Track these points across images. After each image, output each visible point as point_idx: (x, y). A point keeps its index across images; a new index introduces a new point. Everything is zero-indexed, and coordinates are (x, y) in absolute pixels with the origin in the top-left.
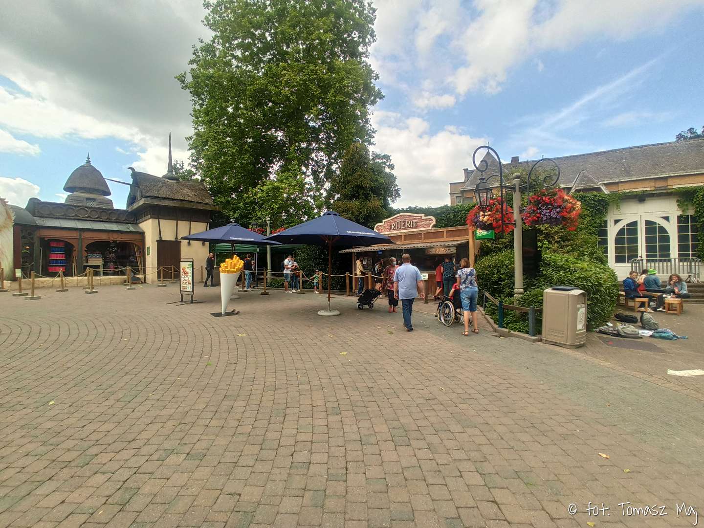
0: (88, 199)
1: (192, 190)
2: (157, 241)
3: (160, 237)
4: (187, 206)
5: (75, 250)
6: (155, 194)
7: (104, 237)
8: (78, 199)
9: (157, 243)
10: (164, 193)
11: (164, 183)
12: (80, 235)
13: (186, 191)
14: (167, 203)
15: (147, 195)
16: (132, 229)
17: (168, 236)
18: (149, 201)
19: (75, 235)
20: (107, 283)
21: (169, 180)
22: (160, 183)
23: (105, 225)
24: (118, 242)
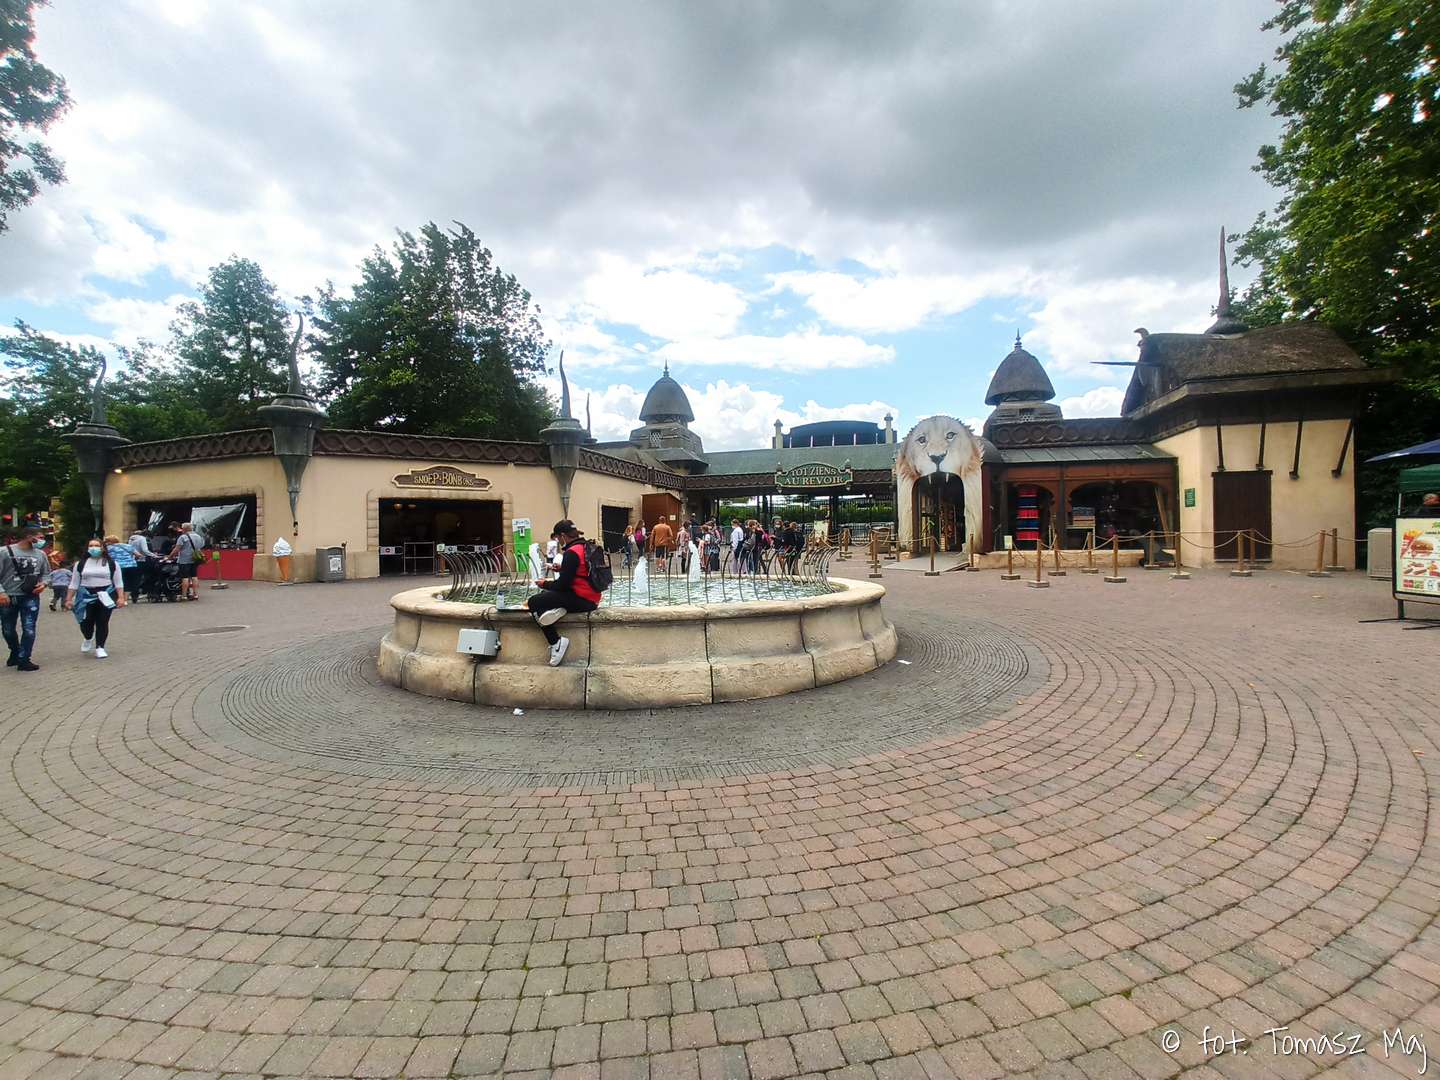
0: (1023, 411)
1: (1293, 345)
2: (1214, 474)
3: (1221, 466)
4: (1293, 383)
5: (1053, 502)
6: (1207, 372)
7: (1098, 474)
8: (1010, 414)
9: (1212, 479)
10: (1224, 365)
11: (1217, 344)
12: (1062, 474)
13: (1277, 350)
14: (1241, 386)
15: (1190, 376)
16: (1145, 454)
17: (1240, 460)
18: (1200, 390)
19: (1053, 473)
20: (1107, 562)
21: (1224, 337)
22: (1209, 347)
23: (1096, 452)
24: (1124, 482)
